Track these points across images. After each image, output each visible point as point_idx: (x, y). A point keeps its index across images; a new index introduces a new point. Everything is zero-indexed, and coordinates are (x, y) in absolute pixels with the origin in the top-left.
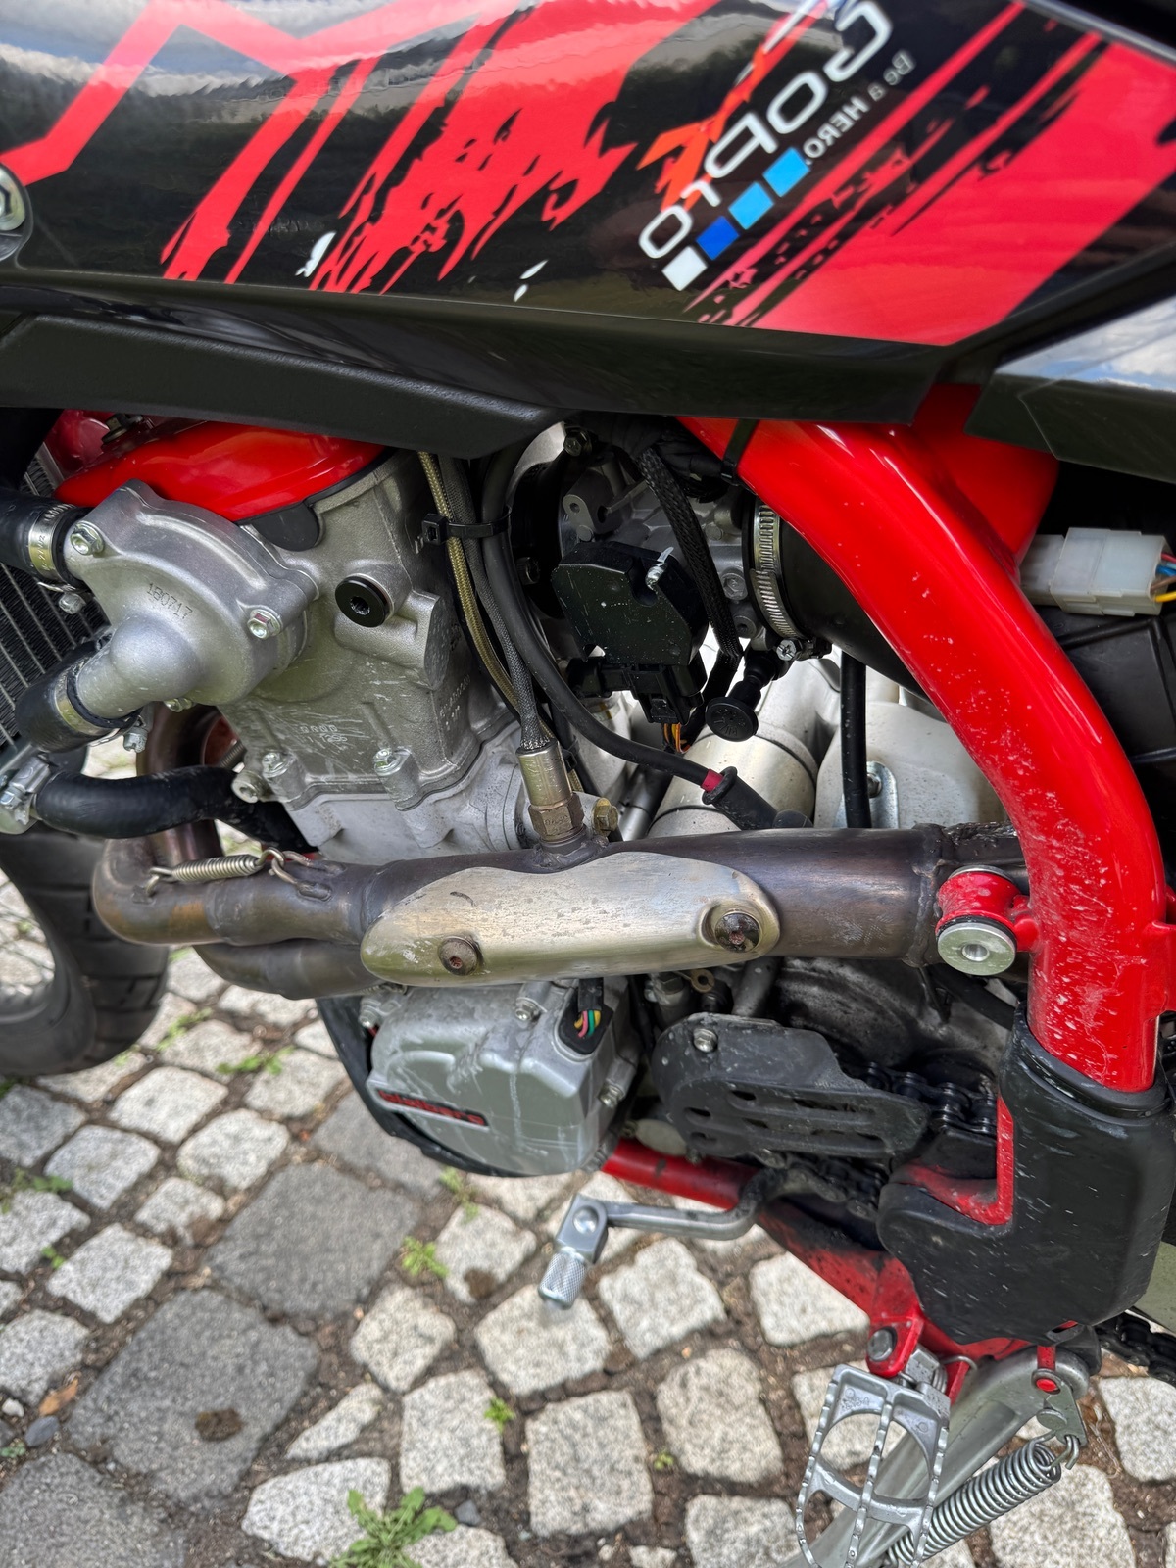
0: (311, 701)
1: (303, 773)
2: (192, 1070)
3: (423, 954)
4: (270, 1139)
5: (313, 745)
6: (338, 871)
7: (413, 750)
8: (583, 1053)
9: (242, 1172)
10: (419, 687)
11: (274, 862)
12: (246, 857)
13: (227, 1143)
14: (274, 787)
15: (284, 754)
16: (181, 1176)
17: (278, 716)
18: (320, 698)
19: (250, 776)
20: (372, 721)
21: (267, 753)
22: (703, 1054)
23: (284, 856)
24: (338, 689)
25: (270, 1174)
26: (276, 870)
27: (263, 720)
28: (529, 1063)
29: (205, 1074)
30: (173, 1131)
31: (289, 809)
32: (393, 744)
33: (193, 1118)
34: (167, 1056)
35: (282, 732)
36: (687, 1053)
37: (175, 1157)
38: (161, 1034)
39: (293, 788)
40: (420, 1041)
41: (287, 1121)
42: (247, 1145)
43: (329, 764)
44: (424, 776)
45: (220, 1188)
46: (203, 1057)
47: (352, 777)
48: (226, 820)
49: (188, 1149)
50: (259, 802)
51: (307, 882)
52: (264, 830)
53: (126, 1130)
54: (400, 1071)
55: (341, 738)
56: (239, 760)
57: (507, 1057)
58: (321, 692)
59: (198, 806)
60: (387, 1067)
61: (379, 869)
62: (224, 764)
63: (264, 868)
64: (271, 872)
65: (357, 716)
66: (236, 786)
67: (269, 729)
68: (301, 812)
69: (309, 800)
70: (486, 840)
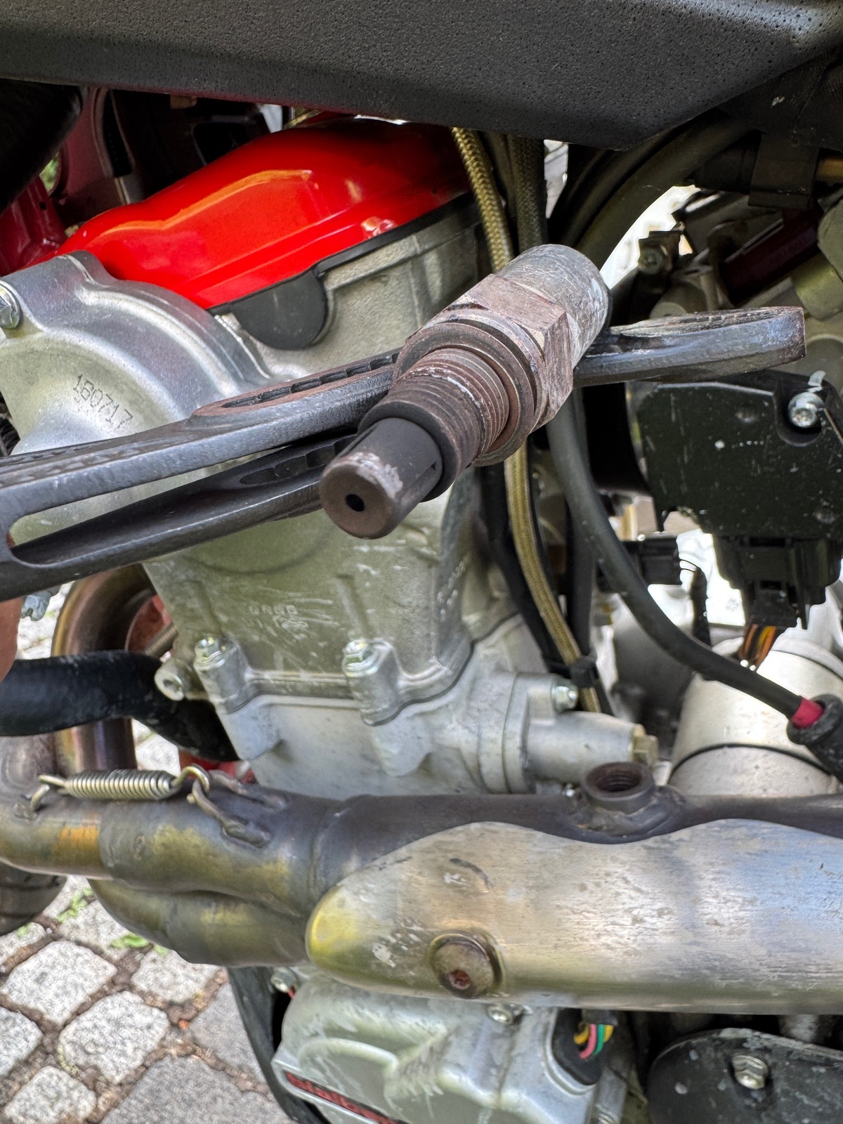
0: (270, 572)
1: (244, 669)
2: (86, 946)
3: (404, 954)
4: (149, 1027)
5: (262, 631)
6: (281, 804)
7: (396, 644)
8: (586, 1083)
9: (116, 1066)
10: (422, 557)
11: (196, 785)
12: (160, 775)
13: (108, 1028)
14: (207, 683)
15: (223, 640)
16: (57, 1065)
17: (223, 592)
18: (282, 568)
19: (177, 666)
20: (346, 602)
21: (202, 638)
22: (746, 1091)
23: (211, 778)
24: (310, 555)
25: (145, 1067)
26: (195, 796)
27: (204, 597)
28: (512, 1096)
29: (98, 952)
30: (57, 1015)
31: (221, 713)
32: (369, 633)
33: (81, 998)
34: (64, 930)
35: (227, 613)
36: (722, 1087)
37: (55, 1042)
38: (62, 908)
39: (230, 684)
40: (352, 1029)
41: (169, 1006)
42: (126, 1033)
43: (279, 657)
44: (404, 680)
45: (94, 1081)
46: (98, 933)
47: (305, 677)
48: (143, 719)
49: (68, 1033)
50: (185, 700)
51: (239, 818)
52: (185, 734)
53: (12, 1009)
54: (319, 1059)
55: (300, 624)
56: (168, 647)
57: (482, 1082)
58: (285, 559)
59: (111, 700)
60: (302, 1050)
61: (338, 806)
62: (150, 652)
63: (181, 792)
64: (190, 798)
65: (327, 595)
66: (160, 678)
67: (209, 608)
68: (235, 716)
69: (247, 701)
70: (476, 773)
